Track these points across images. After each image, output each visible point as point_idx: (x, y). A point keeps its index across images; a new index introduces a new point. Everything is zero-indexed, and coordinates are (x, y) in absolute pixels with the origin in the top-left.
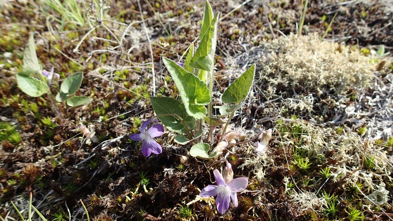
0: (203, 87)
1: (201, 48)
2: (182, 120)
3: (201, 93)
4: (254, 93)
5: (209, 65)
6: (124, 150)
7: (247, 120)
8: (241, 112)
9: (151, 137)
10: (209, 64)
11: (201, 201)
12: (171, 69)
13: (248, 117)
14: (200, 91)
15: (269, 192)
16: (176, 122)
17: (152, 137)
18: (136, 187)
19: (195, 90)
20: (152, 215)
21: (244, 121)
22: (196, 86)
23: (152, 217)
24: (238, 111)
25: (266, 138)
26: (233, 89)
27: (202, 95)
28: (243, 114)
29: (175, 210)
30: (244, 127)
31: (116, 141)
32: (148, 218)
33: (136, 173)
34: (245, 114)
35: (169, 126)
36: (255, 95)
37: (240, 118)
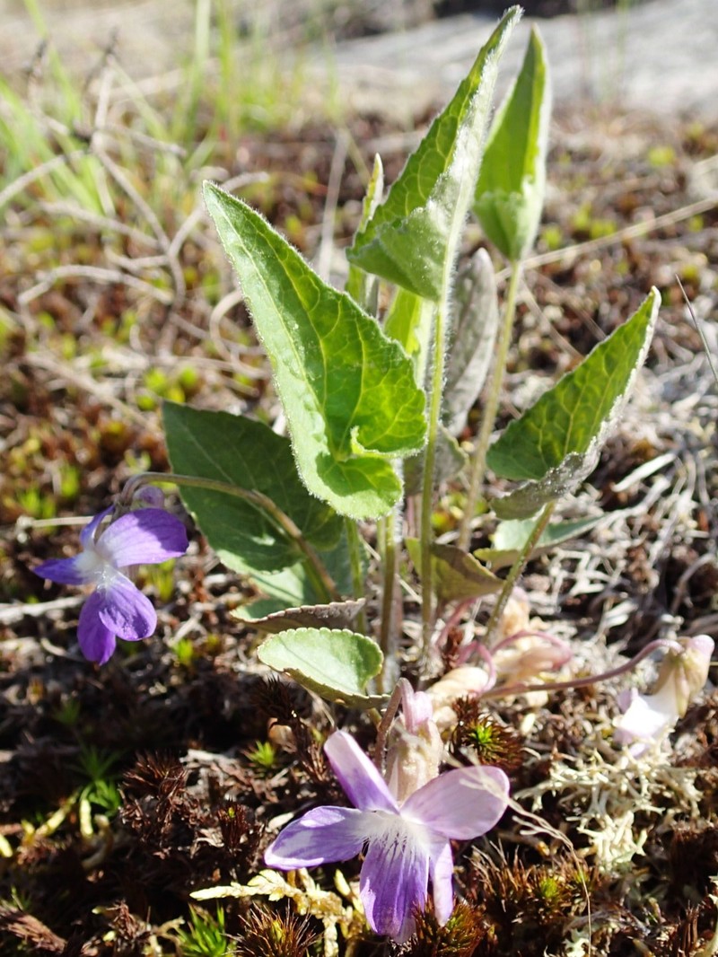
0: (394, 378)
1: (414, 179)
2: (296, 532)
3: (386, 406)
4: (694, 505)
5: (430, 264)
6: (58, 651)
7: (632, 615)
8: (615, 579)
9: (115, 565)
10: (432, 255)
11: (274, 897)
12: (242, 252)
13: (642, 605)
14: (380, 395)
15: (636, 933)
16: (269, 541)
17: (121, 563)
18: (55, 809)
19: (358, 387)
20: (45, 923)
21: (617, 615)
22: (365, 367)
23: (44, 929)
24: (601, 568)
25: (677, 676)
26: (551, 418)
27: (389, 413)
28: (619, 588)
29: (172, 931)
30: (614, 648)
31: (43, 617)
32: (20, 930)
33: (70, 750)
34: (629, 585)
35: (234, 548)
36: (696, 515)
37: (603, 602)
